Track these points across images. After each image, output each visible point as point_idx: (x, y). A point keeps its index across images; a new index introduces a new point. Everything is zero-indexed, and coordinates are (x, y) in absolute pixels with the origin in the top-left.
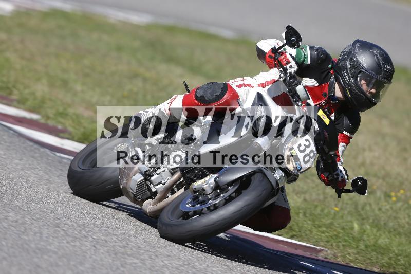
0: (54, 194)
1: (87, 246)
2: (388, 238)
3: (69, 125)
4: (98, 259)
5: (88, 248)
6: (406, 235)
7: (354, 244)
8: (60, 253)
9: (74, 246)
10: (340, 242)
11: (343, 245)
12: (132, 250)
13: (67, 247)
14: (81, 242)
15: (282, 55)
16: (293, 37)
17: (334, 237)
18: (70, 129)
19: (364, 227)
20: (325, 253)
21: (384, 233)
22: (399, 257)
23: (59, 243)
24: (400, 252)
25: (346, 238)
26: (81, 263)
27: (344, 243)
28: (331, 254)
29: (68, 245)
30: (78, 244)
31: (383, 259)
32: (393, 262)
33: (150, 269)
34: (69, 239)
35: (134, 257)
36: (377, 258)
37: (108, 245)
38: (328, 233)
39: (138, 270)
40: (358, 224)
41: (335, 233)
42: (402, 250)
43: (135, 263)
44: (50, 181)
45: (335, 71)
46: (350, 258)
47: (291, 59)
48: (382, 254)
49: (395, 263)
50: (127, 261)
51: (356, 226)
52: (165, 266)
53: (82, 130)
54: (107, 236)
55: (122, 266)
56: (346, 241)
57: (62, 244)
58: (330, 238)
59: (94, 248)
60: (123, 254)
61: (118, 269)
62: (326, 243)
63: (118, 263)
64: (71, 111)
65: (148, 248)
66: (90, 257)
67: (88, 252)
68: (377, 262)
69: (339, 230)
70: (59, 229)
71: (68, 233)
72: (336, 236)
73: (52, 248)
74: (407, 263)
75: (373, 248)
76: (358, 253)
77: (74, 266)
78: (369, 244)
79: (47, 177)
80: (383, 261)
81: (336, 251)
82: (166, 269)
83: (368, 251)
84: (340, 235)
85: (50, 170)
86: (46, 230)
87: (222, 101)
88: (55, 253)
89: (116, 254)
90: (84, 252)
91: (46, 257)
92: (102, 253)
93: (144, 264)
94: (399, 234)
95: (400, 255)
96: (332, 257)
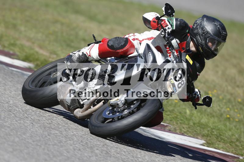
0: (8, 92)
1: (28, 123)
2: (207, 119)
3: (17, 50)
4: (34, 131)
5: (28, 124)
6: (217, 117)
7: (186, 122)
8: (12, 127)
9: (20, 123)
10: (178, 121)
11: (180, 123)
12: (54, 125)
13: (16, 124)
14: (24, 121)
15: (162, 21)
16: (169, 10)
17: (175, 118)
18: (18, 53)
19: (193, 112)
20: (169, 127)
21: (205, 115)
22: (214, 130)
23: (11, 121)
24: (214, 127)
25: (182, 118)
26: (24, 134)
27: (181, 122)
28: (173, 128)
29: (16, 122)
30: (22, 122)
31: (204, 131)
32: (209, 133)
33: (65, 137)
34: (17, 119)
35: (55, 130)
36: (200, 130)
37: (40, 122)
38: (171, 115)
39: (58, 137)
40: (189, 110)
41: (175, 116)
42: (215, 126)
43: (56, 133)
44: (6, 84)
45: (191, 35)
46: (184, 130)
47: (168, 23)
48: (203, 128)
49: (211, 133)
50: (51, 132)
51: (188, 111)
52: (74, 135)
53: (25, 54)
54: (40, 117)
55: (49, 135)
56: (182, 120)
57: (13, 122)
58: (173, 119)
59: (32, 124)
60: (49, 128)
61: (46, 137)
62: (170, 121)
63: (46, 133)
64: (18, 42)
65: (64, 124)
66: (30, 130)
67: (28, 127)
68: (200, 133)
69: (178, 114)
70: (11, 113)
71: (16, 115)
72: (176, 117)
73: (7, 124)
74: (218, 134)
75: (198, 125)
76: (189, 127)
77: (20, 135)
78: (196, 122)
79: (4, 82)
80: (204, 132)
81: (176, 126)
82: (74, 137)
83: (195, 126)
84: (179, 117)
85: (5, 77)
86: (3, 114)
87: (125, 49)
88: (9, 127)
89: (45, 128)
90: (26, 127)
91: (3, 130)
92: (37, 127)
93: (62, 134)
94: (213, 116)
95: (214, 129)
96: (173, 130)
